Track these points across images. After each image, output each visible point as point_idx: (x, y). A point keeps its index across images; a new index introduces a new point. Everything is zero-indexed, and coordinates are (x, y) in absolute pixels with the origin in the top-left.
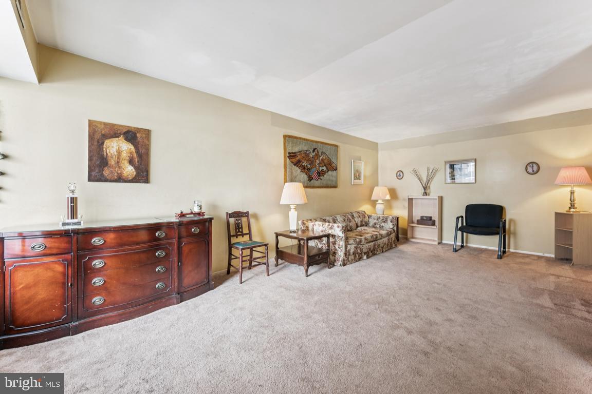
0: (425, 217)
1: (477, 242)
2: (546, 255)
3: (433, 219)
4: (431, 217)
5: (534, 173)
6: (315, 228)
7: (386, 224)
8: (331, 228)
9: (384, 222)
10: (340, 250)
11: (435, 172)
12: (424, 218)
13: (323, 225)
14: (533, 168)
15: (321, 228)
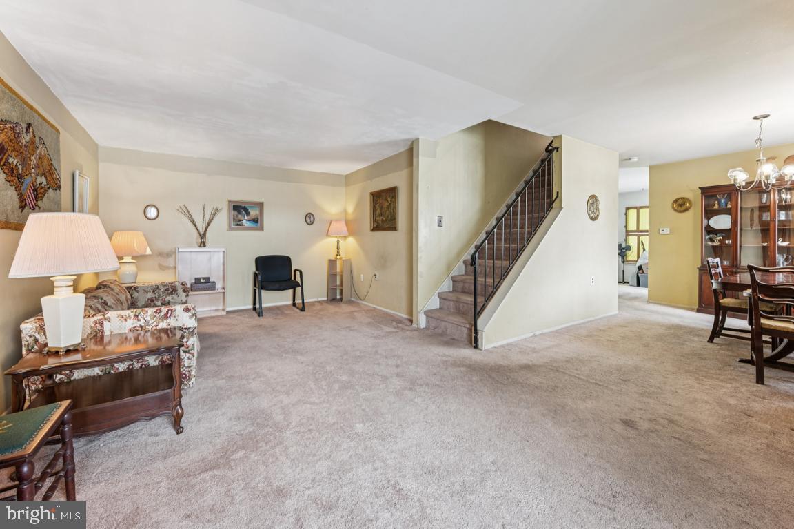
0: (203, 278)
1: (272, 299)
2: (320, 299)
3: (212, 280)
4: (209, 278)
5: (311, 224)
6: (107, 328)
7: (175, 296)
8: (166, 316)
9: (172, 293)
10: (188, 355)
11: (215, 213)
12: (202, 280)
13: (136, 316)
14: (310, 218)
15: (131, 323)
